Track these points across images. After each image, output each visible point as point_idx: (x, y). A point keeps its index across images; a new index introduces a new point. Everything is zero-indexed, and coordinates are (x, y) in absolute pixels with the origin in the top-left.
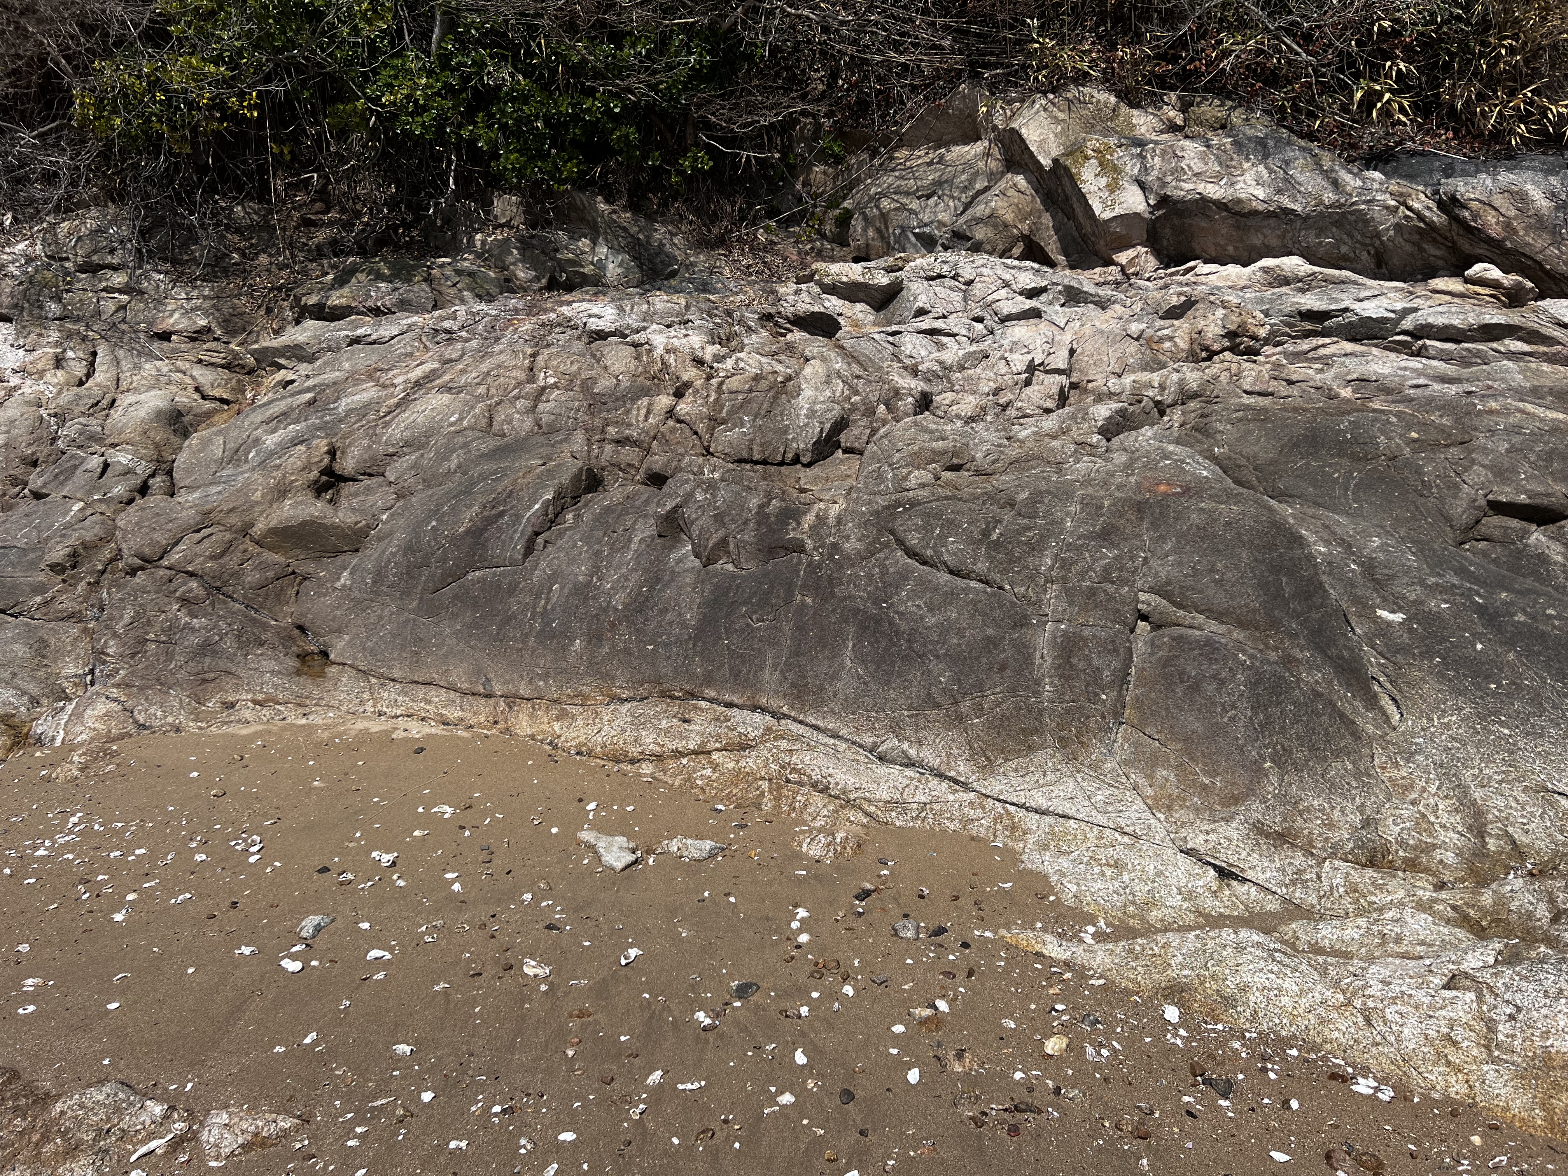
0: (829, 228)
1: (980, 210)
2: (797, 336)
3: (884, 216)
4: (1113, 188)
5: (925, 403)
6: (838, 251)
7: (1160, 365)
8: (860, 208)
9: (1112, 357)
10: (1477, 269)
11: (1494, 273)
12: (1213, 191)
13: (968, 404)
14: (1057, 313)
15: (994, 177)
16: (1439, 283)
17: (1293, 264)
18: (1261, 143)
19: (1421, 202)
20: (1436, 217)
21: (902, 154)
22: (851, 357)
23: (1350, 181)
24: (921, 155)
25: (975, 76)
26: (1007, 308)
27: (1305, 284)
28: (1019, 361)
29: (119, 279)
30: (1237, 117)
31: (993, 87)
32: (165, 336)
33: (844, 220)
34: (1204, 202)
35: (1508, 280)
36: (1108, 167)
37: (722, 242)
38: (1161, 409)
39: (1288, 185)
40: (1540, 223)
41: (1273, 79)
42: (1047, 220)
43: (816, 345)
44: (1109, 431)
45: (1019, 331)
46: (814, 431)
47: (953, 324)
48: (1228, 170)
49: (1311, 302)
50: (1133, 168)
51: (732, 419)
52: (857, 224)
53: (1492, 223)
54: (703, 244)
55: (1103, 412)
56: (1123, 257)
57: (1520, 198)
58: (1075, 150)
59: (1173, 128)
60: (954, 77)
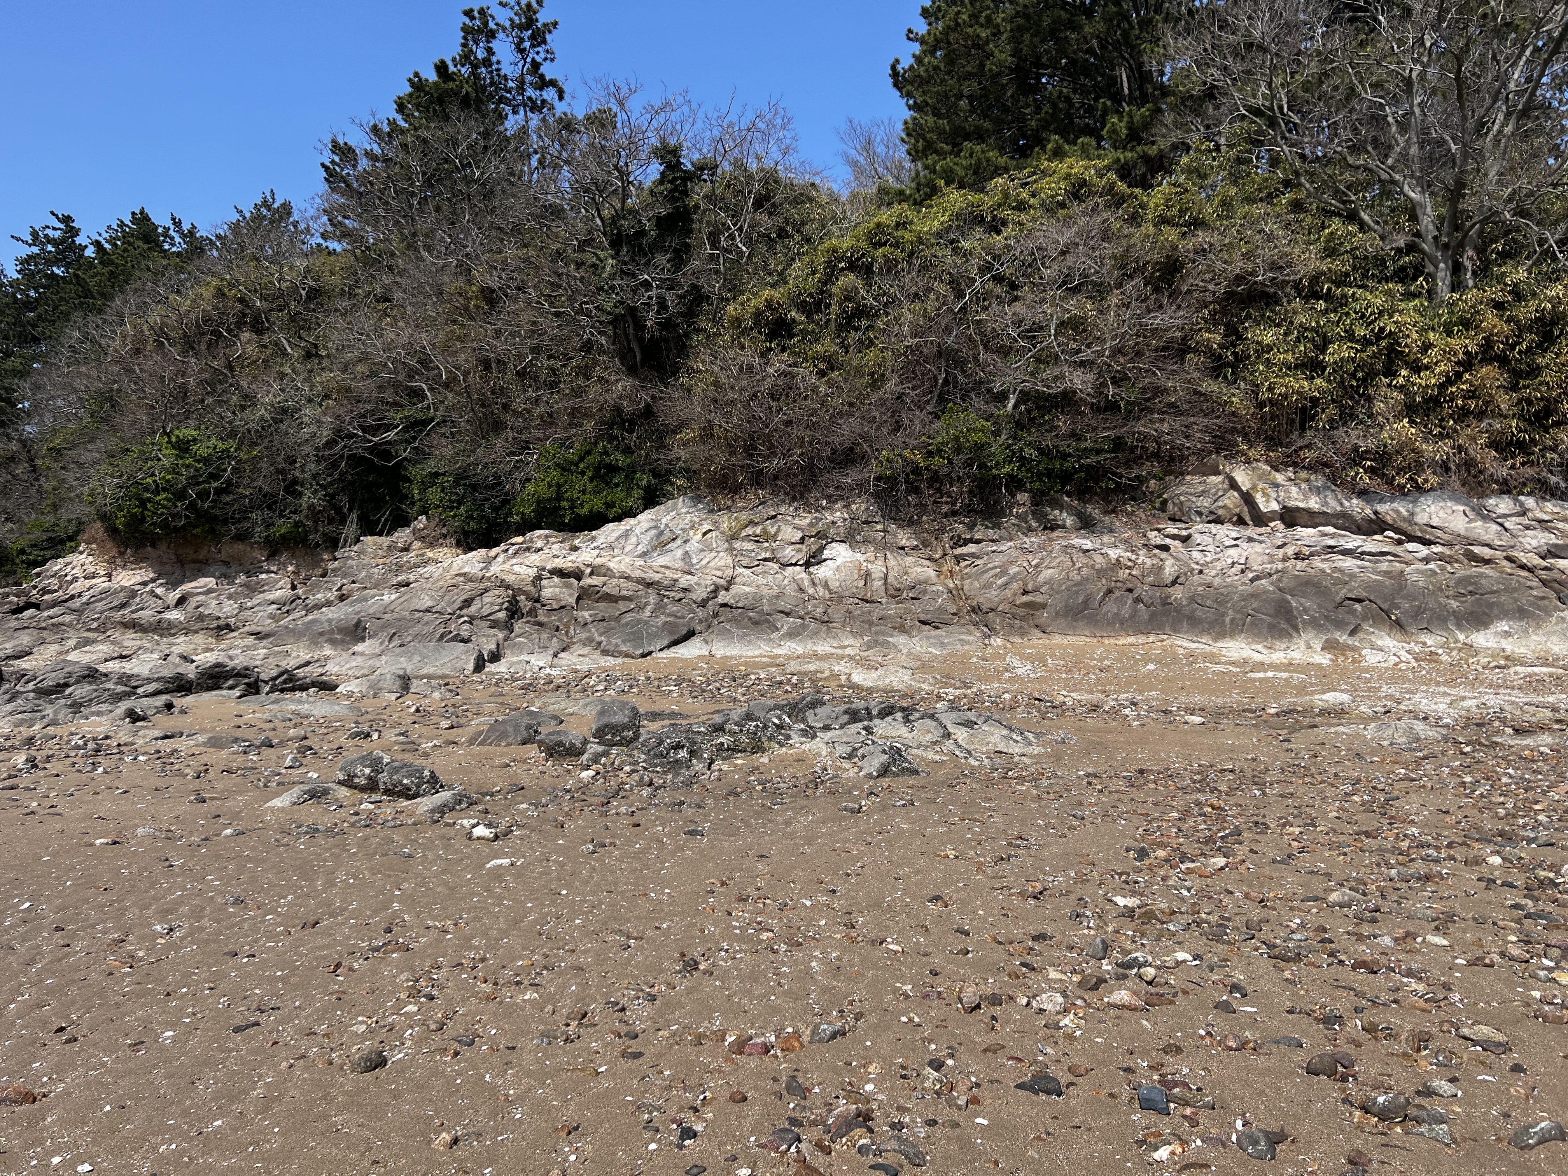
0: (1157, 505)
1: (1220, 504)
2: (1156, 551)
3: (1181, 503)
4: (1267, 501)
5: (1201, 572)
6: (1162, 515)
7: (1273, 562)
8: (1171, 498)
9: (1259, 560)
10: (1387, 533)
11: (1391, 534)
12: (1301, 505)
13: (1213, 573)
14: (1245, 545)
15: (1226, 491)
16: (1376, 537)
17: (1330, 529)
18: (1318, 488)
19: (1368, 511)
20: (1373, 516)
21: (1188, 478)
22: (1176, 559)
23: (1346, 504)
24: (1197, 479)
25: (1218, 452)
26: (1227, 544)
27: (1333, 536)
28: (1229, 561)
29: (880, 527)
30: (1313, 477)
31: (1225, 457)
32: (903, 548)
33: (1165, 502)
34: (1298, 508)
35: (1396, 536)
36: (1265, 494)
37: (1113, 511)
38: (1270, 575)
39: (1326, 504)
40: (1404, 519)
41: (1326, 465)
42: (1246, 509)
43: (1164, 555)
44: (1252, 580)
45: (1231, 551)
46: (1171, 579)
47: (1209, 548)
48: (1306, 498)
49: (1332, 542)
50: (1274, 495)
51: (1148, 575)
52: (1170, 506)
53: (1389, 519)
54: (1106, 512)
55: (1251, 575)
56: (1272, 524)
57: (1397, 512)
58: (1254, 487)
59: (1290, 480)
60: (1210, 453)
